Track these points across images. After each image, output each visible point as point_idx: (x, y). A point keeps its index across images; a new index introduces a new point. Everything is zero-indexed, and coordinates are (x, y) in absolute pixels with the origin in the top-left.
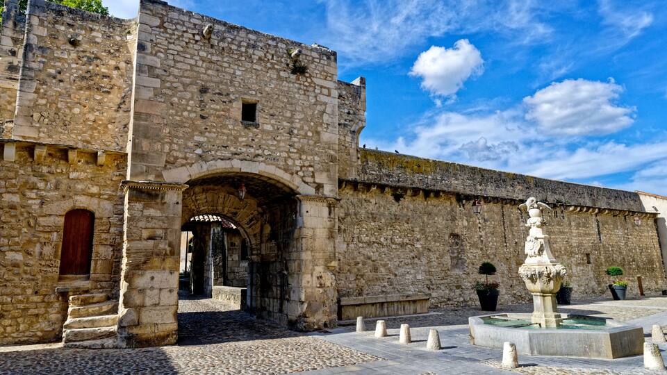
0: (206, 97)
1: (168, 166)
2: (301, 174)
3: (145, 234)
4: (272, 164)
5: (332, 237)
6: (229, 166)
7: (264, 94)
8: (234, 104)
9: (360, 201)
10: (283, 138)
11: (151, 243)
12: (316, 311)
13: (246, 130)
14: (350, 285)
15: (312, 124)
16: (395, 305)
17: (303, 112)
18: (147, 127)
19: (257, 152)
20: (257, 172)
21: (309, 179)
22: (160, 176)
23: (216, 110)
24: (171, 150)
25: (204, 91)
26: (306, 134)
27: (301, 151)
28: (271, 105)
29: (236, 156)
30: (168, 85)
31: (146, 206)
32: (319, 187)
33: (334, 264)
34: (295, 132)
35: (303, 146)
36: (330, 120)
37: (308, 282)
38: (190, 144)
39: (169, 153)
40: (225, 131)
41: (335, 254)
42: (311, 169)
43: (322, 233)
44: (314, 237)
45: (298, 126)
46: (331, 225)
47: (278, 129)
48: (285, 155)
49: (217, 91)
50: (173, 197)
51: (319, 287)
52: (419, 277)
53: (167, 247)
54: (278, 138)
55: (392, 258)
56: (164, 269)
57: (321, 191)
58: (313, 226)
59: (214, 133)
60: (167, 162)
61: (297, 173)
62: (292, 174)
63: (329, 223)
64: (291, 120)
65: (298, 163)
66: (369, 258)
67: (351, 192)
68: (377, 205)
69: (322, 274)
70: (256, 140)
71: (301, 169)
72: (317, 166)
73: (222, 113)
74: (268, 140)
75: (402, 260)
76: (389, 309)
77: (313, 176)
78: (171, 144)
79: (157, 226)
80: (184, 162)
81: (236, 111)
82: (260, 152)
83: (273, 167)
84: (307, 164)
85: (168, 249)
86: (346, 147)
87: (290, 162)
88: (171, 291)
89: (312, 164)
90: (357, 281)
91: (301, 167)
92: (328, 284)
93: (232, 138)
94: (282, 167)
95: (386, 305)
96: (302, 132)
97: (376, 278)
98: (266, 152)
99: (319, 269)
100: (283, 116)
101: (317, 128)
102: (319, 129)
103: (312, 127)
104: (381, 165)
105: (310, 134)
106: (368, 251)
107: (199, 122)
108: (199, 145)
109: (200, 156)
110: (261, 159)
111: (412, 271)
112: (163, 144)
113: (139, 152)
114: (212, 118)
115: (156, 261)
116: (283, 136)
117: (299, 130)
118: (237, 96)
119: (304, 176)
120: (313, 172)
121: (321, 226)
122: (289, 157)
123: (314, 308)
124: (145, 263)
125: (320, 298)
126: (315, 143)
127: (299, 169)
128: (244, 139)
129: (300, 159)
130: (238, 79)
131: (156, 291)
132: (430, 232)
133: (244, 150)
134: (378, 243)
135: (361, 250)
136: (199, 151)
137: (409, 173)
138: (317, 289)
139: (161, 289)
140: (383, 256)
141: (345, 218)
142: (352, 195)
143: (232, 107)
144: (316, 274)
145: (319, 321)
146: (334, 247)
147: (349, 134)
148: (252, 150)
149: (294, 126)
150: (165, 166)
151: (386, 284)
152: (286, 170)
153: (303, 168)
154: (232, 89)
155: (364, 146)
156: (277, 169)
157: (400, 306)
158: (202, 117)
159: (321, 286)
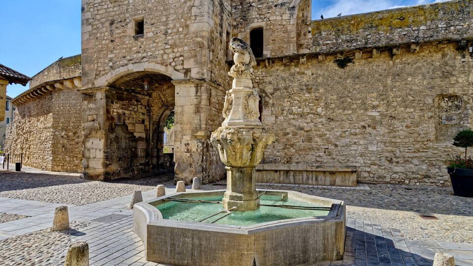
0: (114, 26)
1: (97, 77)
2: (173, 64)
3: (90, 118)
4: (153, 62)
5: (198, 112)
6: (126, 70)
7: (147, 11)
8: (129, 26)
9: (293, 75)
10: (160, 39)
11: (92, 123)
12: (184, 170)
13: (136, 41)
14: (278, 154)
15: (182, 20)
16: (305, 174)
17: (175, 13)
18: (87, 56)
19: (143, 55)
20: (143, 70)
21: (178, 67)
22: (93, 84)
23: (119, 33)
24: (98, 67)
25: (112, 23)
26: (178, 30)
27: (173, 46)
28: (151, 16)
29: (131, 62)
30: (95, 27)
31: (89, 103)
32: (187, 71)
33: (200, 133)
34: (170, 31)
35: (175, 41)
36: (198, 11)
37: (178, 148)
38: (106, 61)
39: (96, 69)
40: (125, 46)
41: (200, 125)
42: (181, 58)
43: (189, 109)
44: (182, 113)
45: (171, 26)
46: (197, 101)
47: (157, 33)
48: (162, 52)
49: (119, 20)
50: (100, 96)
51: (187, 152)
52: (373, 148)
53: (98, 125)
54: (157, 41)
55: (333, 128)
56: (97, 138)
57: (189, 74)
58: (182, 105)
59: (118, 49)
60: (96, 75)
61: (170, 64)
62: (167, 66)
63: (195, 100)
64: (166, 24)
65: (171, 56)
66: (302, 129)
67: (282, 68)
68: (314, 76)
69: (189, 142)
70: (143, 47)
71: (174, 60)
72: (186, 55)
73: (122, 34)
74: (150, 44)
75: (346, 129)
76: (296, 177)
77: (182, 64)
78: (97, 63)
79: (93, 113)
80: (103, 73)
81: (131, 29)
82: (145, 55)
83: (153, 64)
84: (178, 55)
85: (98, 126)
86: (283, 26)
87: (165, 57)
88: (100, 150)
89: (182, 54)
90: (286, 150)
91: (174, 59)
92: (194, 149)
93: (128, 50)
94: (160, 62)
95: (292, 173)
96: (175, 30)
97: (310, 148)
98: (149, 54)
99: (187, 138)
100: (160, 22)
101: (186, 22)
102: (188, 22)
103: (182, 22)
104: (339, 33)
105: (181, 29)
106: (301, 122)
107: (110, 45)
108: (111, 60)
109: (111, 67)
110: (145, 59)
111: (362, 142)
112: (94, 65)
113: (84, 72)
114: (117, 40)
115: (94, 133)
116: (160, 37)
117: (172, 29)
118: (131, 18)
119: (176, 65)
120: (183, 61)
121: (189, 104)
122: (165, 53)
123: (182, 168)
124: (89, 134)
125: (188, 160)
126: (185, 35)
127: (172, 60)
128: (135, 48)
129: (173, 52)
130: (131, 6)
131: (94, 150)
132: (396, 97)
133: (135, 56)
134: (314, 114)
135: (292, 121)
136: (111, 64)
137: (384, 30)
138: (185, 154)
139: (96, 149)
140: (320, 126)
141: (273, 93)
142: (283, 71)
143: (128, 28)
144: (184, 142)
145: (186, 178)
146: (200, 120)
147: (288, 12)
148: (140, 55)
149: (168, 27)
150: (95, 77)
151: (321, 154)
152: (162, 64)
153: (175, 59)
154: (127, 15)
155: (322, 17)
156: (156, 64)
157: (310, 176)
158: (112, 41)
159: (188, 151)
